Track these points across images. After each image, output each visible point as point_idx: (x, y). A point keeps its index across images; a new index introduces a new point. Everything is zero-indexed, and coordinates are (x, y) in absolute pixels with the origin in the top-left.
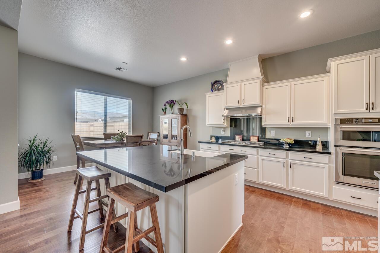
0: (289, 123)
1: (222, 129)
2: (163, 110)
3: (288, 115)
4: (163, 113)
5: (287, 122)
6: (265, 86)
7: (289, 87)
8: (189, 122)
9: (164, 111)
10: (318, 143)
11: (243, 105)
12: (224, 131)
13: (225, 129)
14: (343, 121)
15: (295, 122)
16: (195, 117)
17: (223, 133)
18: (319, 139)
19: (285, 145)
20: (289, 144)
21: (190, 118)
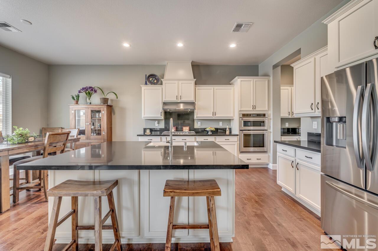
0: (213, 116)
1: (156, 122)
2: (73, 98)
3: (212, 111)
4: (74, 102)
5: (211, 115)
6: (197, 87)
7: (212, 90)
8: (114, 114)
9: (75, 100)
10: (227, 130)
11: (180, 101)
12: (159, 123)
13: (159, 121)
14: (244, 115)
15: (217, 116)
16: (123, 110)
17: (156, 125)
18: (227, 127)
19: (209, 132)
20: (212, 131)
21: (117, 110)
